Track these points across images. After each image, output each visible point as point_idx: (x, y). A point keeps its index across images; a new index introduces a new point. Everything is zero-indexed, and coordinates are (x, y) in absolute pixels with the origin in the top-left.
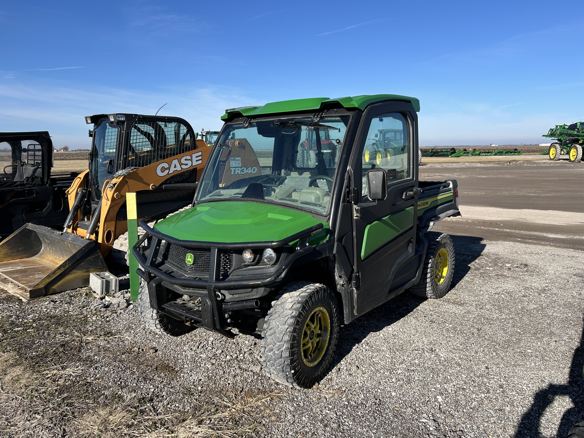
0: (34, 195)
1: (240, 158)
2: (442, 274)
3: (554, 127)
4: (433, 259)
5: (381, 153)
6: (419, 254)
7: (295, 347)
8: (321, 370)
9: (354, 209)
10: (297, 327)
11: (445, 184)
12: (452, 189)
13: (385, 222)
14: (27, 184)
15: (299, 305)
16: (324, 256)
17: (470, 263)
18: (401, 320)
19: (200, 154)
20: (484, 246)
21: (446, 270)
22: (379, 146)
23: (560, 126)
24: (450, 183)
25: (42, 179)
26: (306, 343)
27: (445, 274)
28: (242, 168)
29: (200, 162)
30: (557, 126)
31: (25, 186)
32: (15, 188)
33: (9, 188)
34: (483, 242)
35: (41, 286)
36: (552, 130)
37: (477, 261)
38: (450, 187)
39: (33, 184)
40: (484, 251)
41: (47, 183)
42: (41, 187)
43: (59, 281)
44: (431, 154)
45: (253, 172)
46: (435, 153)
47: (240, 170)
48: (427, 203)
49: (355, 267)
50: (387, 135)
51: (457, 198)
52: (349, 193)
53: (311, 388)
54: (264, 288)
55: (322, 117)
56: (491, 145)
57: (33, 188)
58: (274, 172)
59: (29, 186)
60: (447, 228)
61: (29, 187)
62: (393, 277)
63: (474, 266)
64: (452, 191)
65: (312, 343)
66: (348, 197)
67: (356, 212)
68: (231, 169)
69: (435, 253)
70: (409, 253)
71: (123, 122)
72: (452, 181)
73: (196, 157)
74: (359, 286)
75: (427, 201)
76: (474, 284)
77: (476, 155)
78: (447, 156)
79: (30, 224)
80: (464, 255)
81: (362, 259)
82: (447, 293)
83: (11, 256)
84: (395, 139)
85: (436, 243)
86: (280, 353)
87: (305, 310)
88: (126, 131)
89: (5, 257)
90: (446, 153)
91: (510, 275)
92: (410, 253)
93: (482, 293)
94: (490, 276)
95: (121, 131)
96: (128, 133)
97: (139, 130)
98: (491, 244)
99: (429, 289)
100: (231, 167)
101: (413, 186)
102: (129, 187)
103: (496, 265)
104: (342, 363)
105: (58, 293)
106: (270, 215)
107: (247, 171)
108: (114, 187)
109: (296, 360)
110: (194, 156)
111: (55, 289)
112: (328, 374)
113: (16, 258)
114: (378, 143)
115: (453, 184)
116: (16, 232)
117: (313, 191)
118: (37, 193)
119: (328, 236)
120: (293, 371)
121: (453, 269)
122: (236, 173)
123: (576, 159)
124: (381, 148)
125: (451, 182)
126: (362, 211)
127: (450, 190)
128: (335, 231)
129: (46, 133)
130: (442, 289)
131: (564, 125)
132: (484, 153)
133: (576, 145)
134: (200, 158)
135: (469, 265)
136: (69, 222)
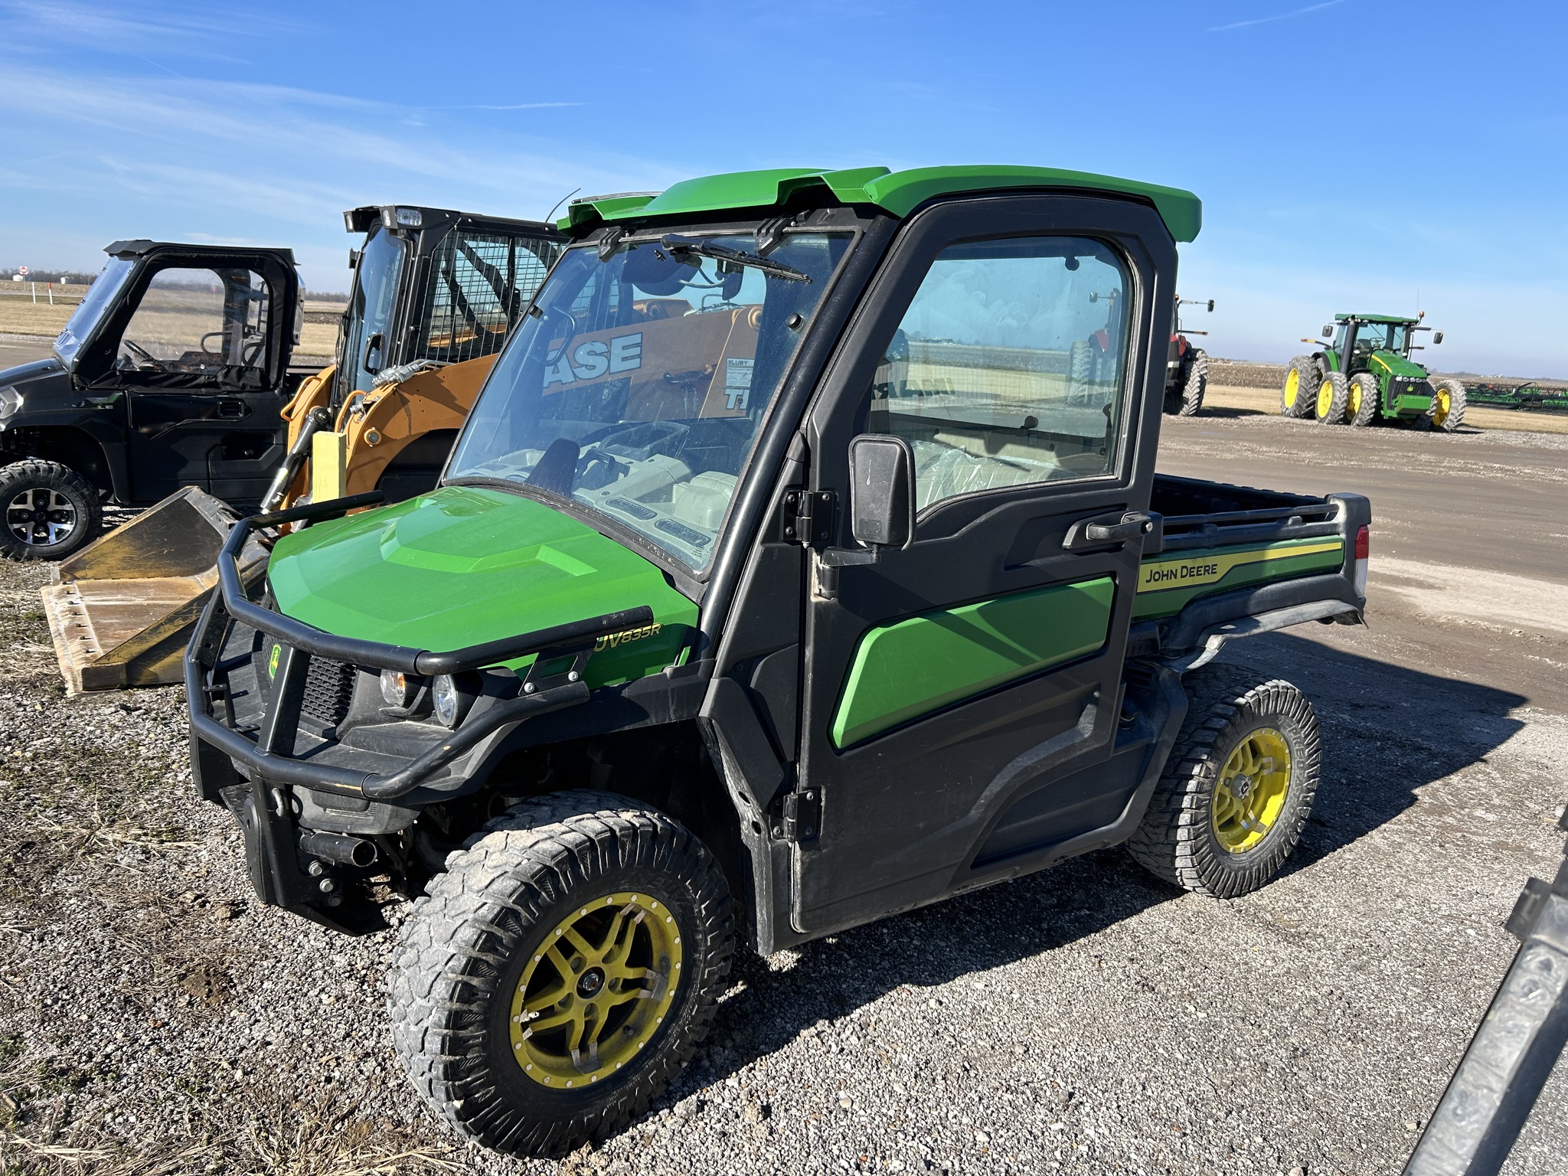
0: (241, 415)
2: (1258, 817)
4: (1211, 765)
5: (1333, 386)
6: (1140, 744)
7: (471, 1024)
8: (615, 1100)
9: (814, 570)
10: (490, 958)
11: (1315, 510)
12: (1341, 529)
13: (961, 626)
14: (225, 384)
15: (510, 884)
16: (652, 721)
17: (1424, 783)
18: (1043, 955)
19: (637, 339)
20: (1520, 725)
21: (1275, 803)
22: (1333, 362)
24: (1336, 507)
25: (265, 374)
26: (558, 1007)
27: (1268, 818)
29: (636, 363)
31: (219, 388)
32: (193, 391)
33: (179, 391)
34: (1517, 714)
35: (118, 661)
37: (1455, 779)
38: (1334, 521)
39: (241, 384)
40: (1502, 747)
41: (276, 385)
42: (258, 395)
43: (167, 654)
44: (1513, 401)
46: (1527, 399)
48: (1210, 569)
49: (802, 771)
50: (1363, 333)
51: (1359, 562)
52: (789, 510)
53: (558, 1159)
54: (390, 807)
55: (782, 234)
57: (238, 396)
58: (752, 411)
59: (228, 388)
60: (1419, 647)
61: (228, 392)
62: (990, 815)
63: (1434, 795)
64: (1343, 536)
65: (590, 1010)
66: (790, 522)
67: (819, 578)
69: (1220, 743)
70: (1078, 740)
71: (412, 232)
72: (1348, 502)
73: (624, 348)
74: (815, 837)
75: (1210, 561)
76: (1389, 866)
79: (196, 489)
80: (1419, 749)
81: (838, 743)
82: (1269, 881)
83: (140, 566)
84: (1389, 346)
85: (1231, 711)
86: (421, 1035)
87: (537, 905)
88: (420, 256)
89: (124, 568)
91: (1548, 854)
92: (1086, 740)
93: (1400, 904)
94: (1469, 842)
95: (408, 255)
96: (426, 263)
97: (471, 255)
98: (1546, 723)
99: (1183, 862)
101: (1122, 507)
102: (409, 416)
103: (1519, 805)
104: (732, 1082)
105: (162, 685)
106: (547, 555)
108: (367, 411)
109: (474, 1067)
110: (617, 344)
111: (155, 674)
112: (656, 1113)
113: (153, 574)
114: (1330, 354)
115: (1349, 510)
116: (158, 507)
117: (716, 488)
118: (248, 410)
119: (686, 652)
120: (458, 1104)
121: (1307, 804)
124: (1339, 370)
125: (1342, 506)
126: (842, 580)
127: (1332, 531)
128: (721, 637)
129: (286, 254)
130: (1244, 869)
134: (637, 351)
135: (1416, 791)
136: (275, 495)
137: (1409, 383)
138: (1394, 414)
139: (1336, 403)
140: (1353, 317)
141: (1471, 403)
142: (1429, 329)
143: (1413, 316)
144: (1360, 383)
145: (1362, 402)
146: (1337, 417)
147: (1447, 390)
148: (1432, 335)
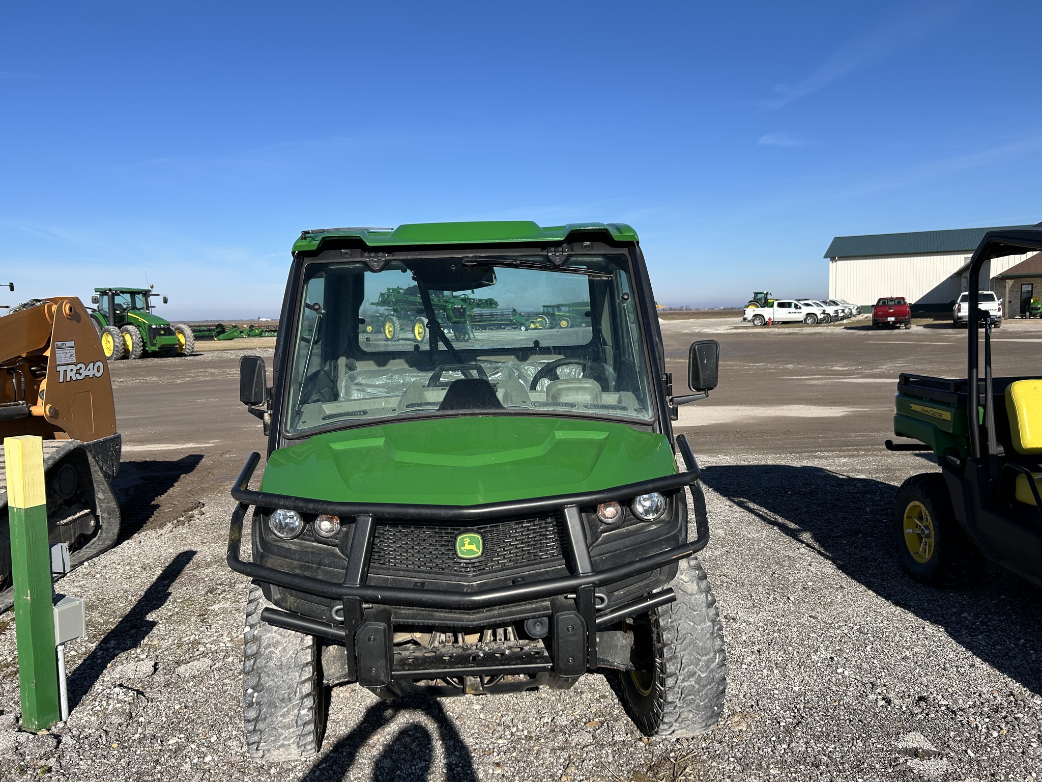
1: (72, 344)
3: (385, 291)
23: (393, 289)
28: (78, 367)
30: (389, 290)
36: (382, 295)
45: (98, 375)
47: (74, 371)
50: (117, 300)
56: (259, 318)
68: (59, 369)
77: (255, 336)
78: (211, 338)
90: (207, 333)
100: (59, 365)
107: (87, 373)
114: (98, 315)
122: (68, 379)
123: (424, 338)
124: (110, 324)
131: (398, 287)
132: (268, 331)
133: (422, 318)
137: (161, 329)
138: (156, 349)
139: (117, 346)
140: (110, 290)
141: (197, 338)
142: (158, 295)
143: (146, 288)
144: (128, 332)
145: (133, 343)
146: (120, 355)
147: (181, 331)
148: (161, 299)
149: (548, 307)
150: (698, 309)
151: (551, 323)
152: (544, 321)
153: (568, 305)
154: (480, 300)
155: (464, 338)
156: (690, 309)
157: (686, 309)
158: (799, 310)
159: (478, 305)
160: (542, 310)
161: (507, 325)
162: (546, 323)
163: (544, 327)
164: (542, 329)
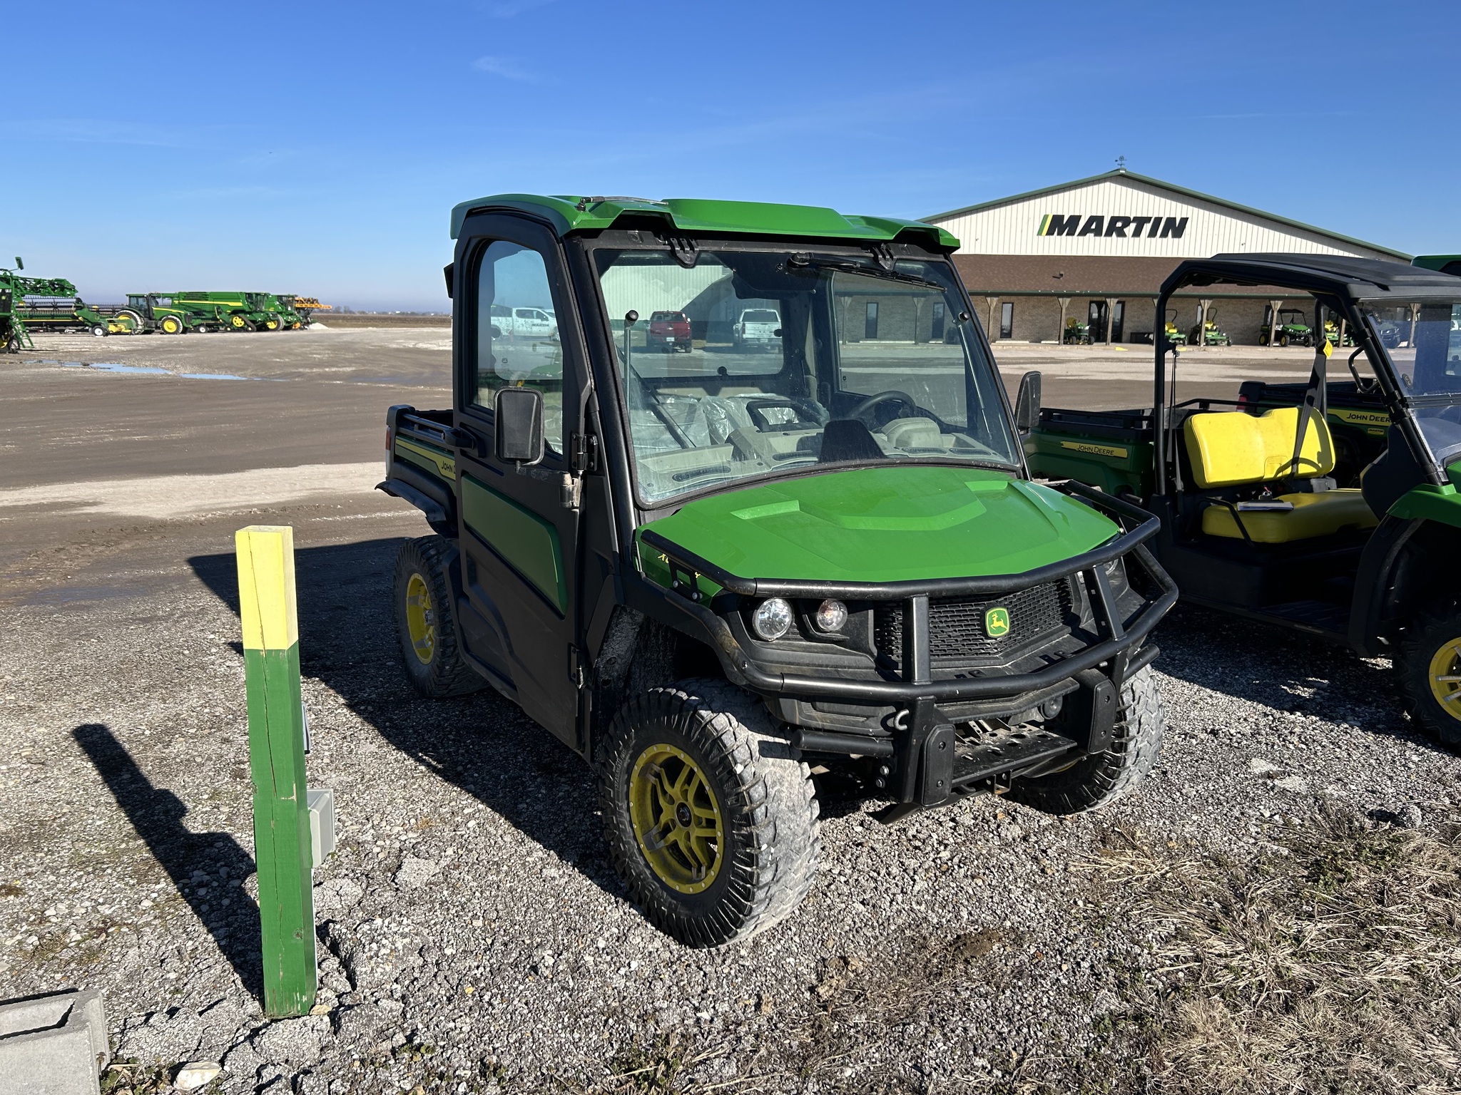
149: (137, 297)
150: (363, 312)
151: (145, 325)
152: (133, 320)
153: (171, 297)
154: (39, 281)
155: (9, 346)
156: (351, 312)
157: (345, 312)
158: (545, 322)
159: (35, 290)
160: (126, 301)
161: (66, 324)
162: (137, 325)
163: (135, 330)
164: (131, 334)
